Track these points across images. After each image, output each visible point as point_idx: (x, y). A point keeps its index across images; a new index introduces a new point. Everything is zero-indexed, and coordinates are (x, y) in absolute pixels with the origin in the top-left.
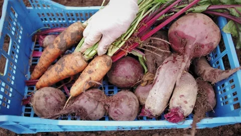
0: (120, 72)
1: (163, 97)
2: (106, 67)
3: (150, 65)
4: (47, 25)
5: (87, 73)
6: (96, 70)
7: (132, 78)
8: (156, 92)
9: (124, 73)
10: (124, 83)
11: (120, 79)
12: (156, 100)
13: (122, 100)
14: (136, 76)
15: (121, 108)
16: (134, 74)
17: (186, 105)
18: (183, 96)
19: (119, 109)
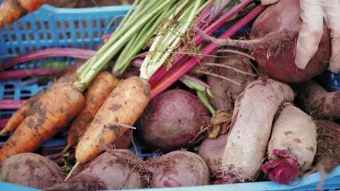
0: (167, 113)
1: (254, 140)
2: (144, 97)
3: (221, 101)
4: (14, 50)
5: (111, 111)
6: (126, 103)
7: (189, 122)
8: (241, 135)
9: (174, 114)
10: (174, 135)
11: (168, 125)
12: (242, 148)
13: (177, 160)
14: (198, 120)
15: (176, 173)
16: (192, 114)
17: (299, 144)
18: (290, 132)
19: (171, 175)
